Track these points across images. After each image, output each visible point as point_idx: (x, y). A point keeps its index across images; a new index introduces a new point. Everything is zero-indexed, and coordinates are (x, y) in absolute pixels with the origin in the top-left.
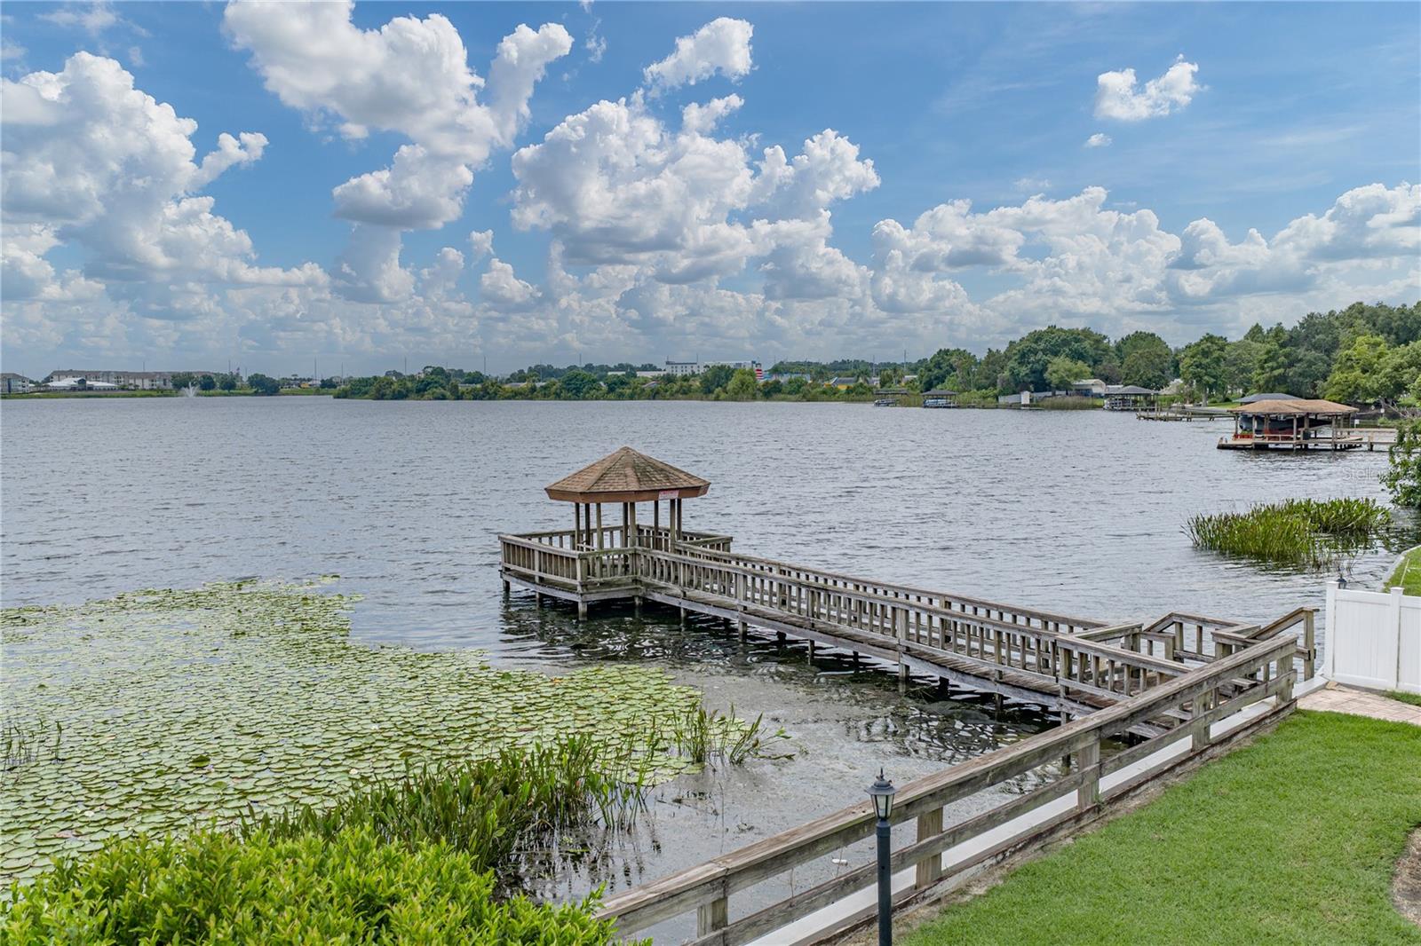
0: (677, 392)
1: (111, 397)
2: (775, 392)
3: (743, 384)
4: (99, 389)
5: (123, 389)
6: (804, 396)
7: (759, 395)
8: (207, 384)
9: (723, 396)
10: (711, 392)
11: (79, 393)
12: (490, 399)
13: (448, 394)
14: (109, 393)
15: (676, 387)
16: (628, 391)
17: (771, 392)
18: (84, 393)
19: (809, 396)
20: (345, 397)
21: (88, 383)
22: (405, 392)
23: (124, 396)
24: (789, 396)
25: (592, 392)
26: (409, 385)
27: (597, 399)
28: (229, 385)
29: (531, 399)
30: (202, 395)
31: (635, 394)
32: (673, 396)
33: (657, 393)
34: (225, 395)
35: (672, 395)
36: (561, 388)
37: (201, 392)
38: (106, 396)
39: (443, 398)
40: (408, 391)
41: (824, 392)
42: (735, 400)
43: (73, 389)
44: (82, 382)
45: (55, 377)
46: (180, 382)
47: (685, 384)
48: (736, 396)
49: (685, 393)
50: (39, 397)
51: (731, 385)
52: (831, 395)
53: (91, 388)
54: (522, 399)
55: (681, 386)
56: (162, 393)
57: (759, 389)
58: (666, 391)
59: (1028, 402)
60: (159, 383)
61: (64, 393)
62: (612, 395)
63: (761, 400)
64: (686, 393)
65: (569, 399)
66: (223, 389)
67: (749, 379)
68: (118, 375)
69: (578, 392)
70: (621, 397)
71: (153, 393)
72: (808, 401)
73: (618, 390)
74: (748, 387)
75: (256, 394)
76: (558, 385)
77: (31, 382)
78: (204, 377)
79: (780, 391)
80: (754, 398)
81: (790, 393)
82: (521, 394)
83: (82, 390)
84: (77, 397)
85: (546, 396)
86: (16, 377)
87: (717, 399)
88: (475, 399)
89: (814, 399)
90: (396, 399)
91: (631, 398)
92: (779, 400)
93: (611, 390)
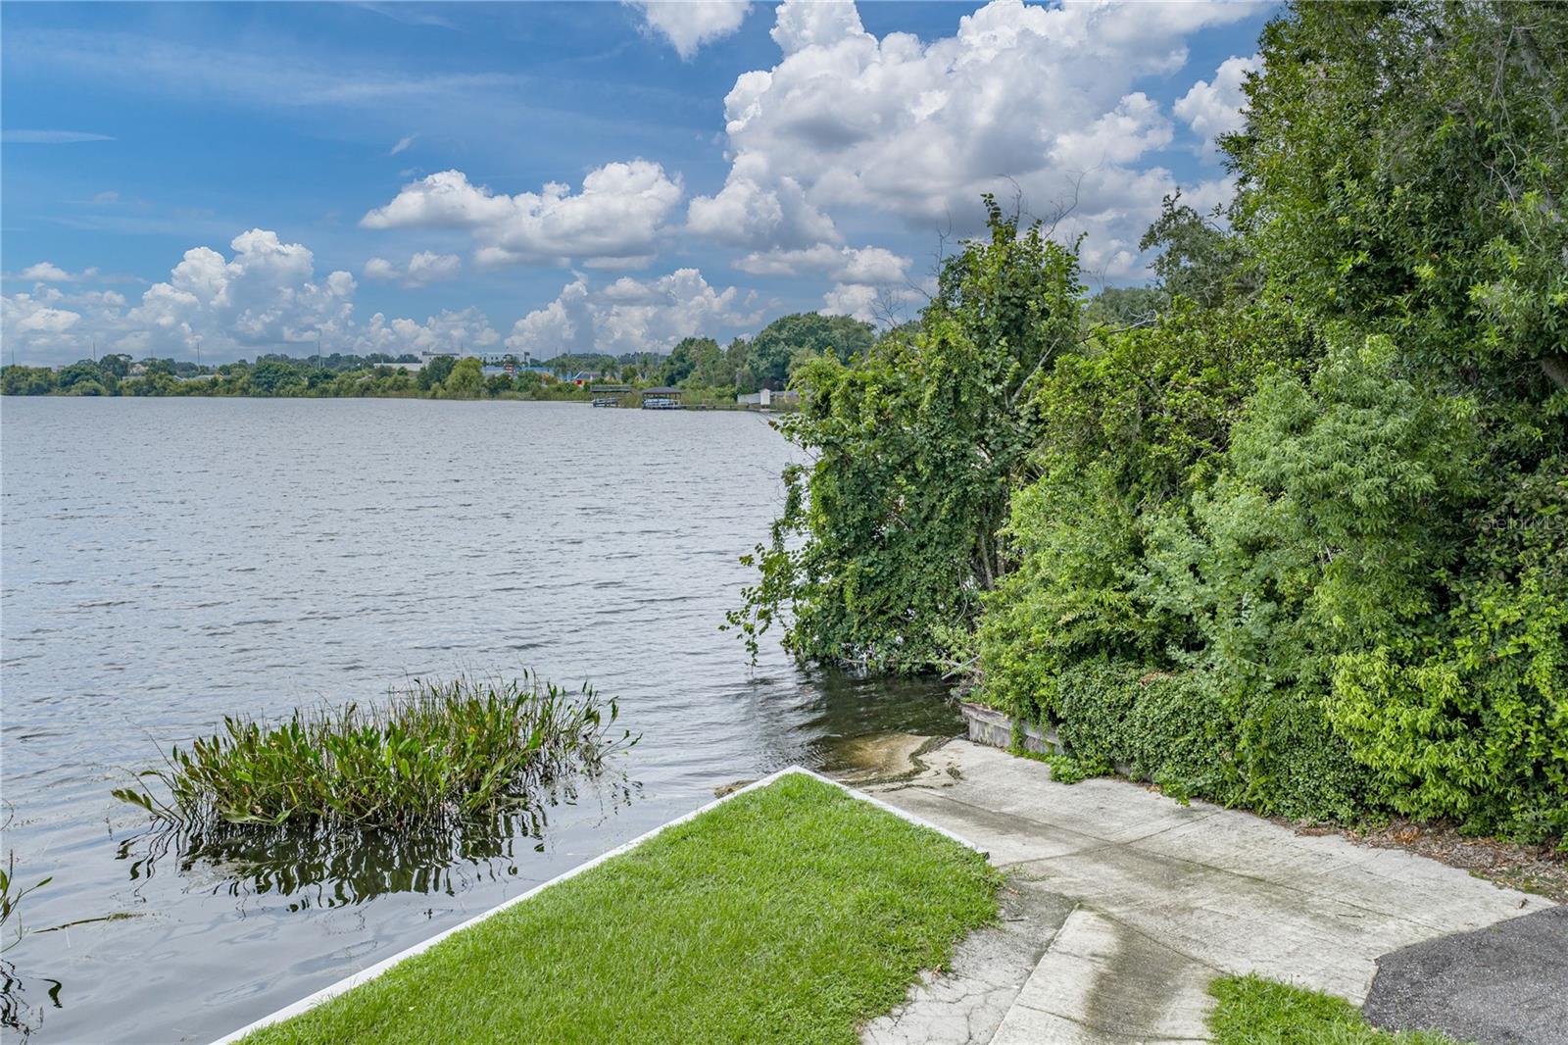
0: (390, 388)
2: (504, 388)
3: (464, 378)
6: (533, 394)
7: (485, 392)
9: (441, 392)
10: (429, 388)
12: (157, 395)
13: (103, 389)
15: (390, 381)
16: (333, 387)
17: (498, 389)
19: (539, 394)
22: (46, 386)
24: (518, 394)
25: (288, 388)
26: (53, 377)
27: (294, 395)
29: (209, 395)
31: (341, 389)
32: (385, 394)
33: (368, 389)
35: (384, 391)
36: (249, 383)
39: (96, 393)
40: (51, 384)
41: (559, 389)
42: (455, 398)
47: (401, 377)
48: (455, 394)
49: (399, 389)
51: (451, 379)
52: (565, 393)
54: (200, 395)
55: (396, 381)
57: (484, 385)
58: (379, 387)
59: (768, 402)
62: (313, 392)
63: (485, 398)
64: (401, 389)
65: (259, 395)
67: (472, 372)
69: (271, 387)
70: (324, 393)
72: (539, 399)
73: (321, 386)
74: (470, 382)
76: (246, 377)
79: (509, 387)
80: (477, 396)
81: (519, 390)
82: (197, 389)
85: (229, 392)
87: (434, 397)
88: (137, 394)
89: (546, 397)
90: (32, 395)
91: (337, 395)
92: (506, 398)
93: (312, 385)
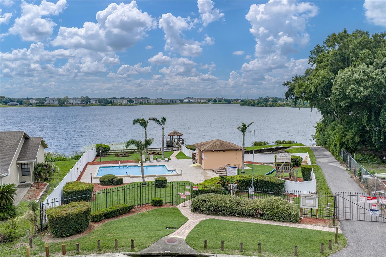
1: (195, 104)
4: (193, 102)
5: (197, 102)
8: (215, 101)
11: (188, 103)
14: (195, 103)
18: (190, 103)
20: (242, 105)
21: (191, 101)
23: (198, 104)
28: (220, 101)
30: (214, 104)
34: (219, 104)
37: (213, 103)
38: (194, 104)
43: (188, 102)
44: (190, 100)
45: (185, 99)
46: (209, 100)
50: (181, 104)
53: (191, 102)
56: (205, 103)
60: (206, 101)
61: (186, 103)
66: (219, 102)
68: (198, 99)
71: (204, 103)
75: (226, 103)
77: (180, 100)
78: (214, 99)
83: (190, 102)
84: (188, 104)
86: (177, 99)
